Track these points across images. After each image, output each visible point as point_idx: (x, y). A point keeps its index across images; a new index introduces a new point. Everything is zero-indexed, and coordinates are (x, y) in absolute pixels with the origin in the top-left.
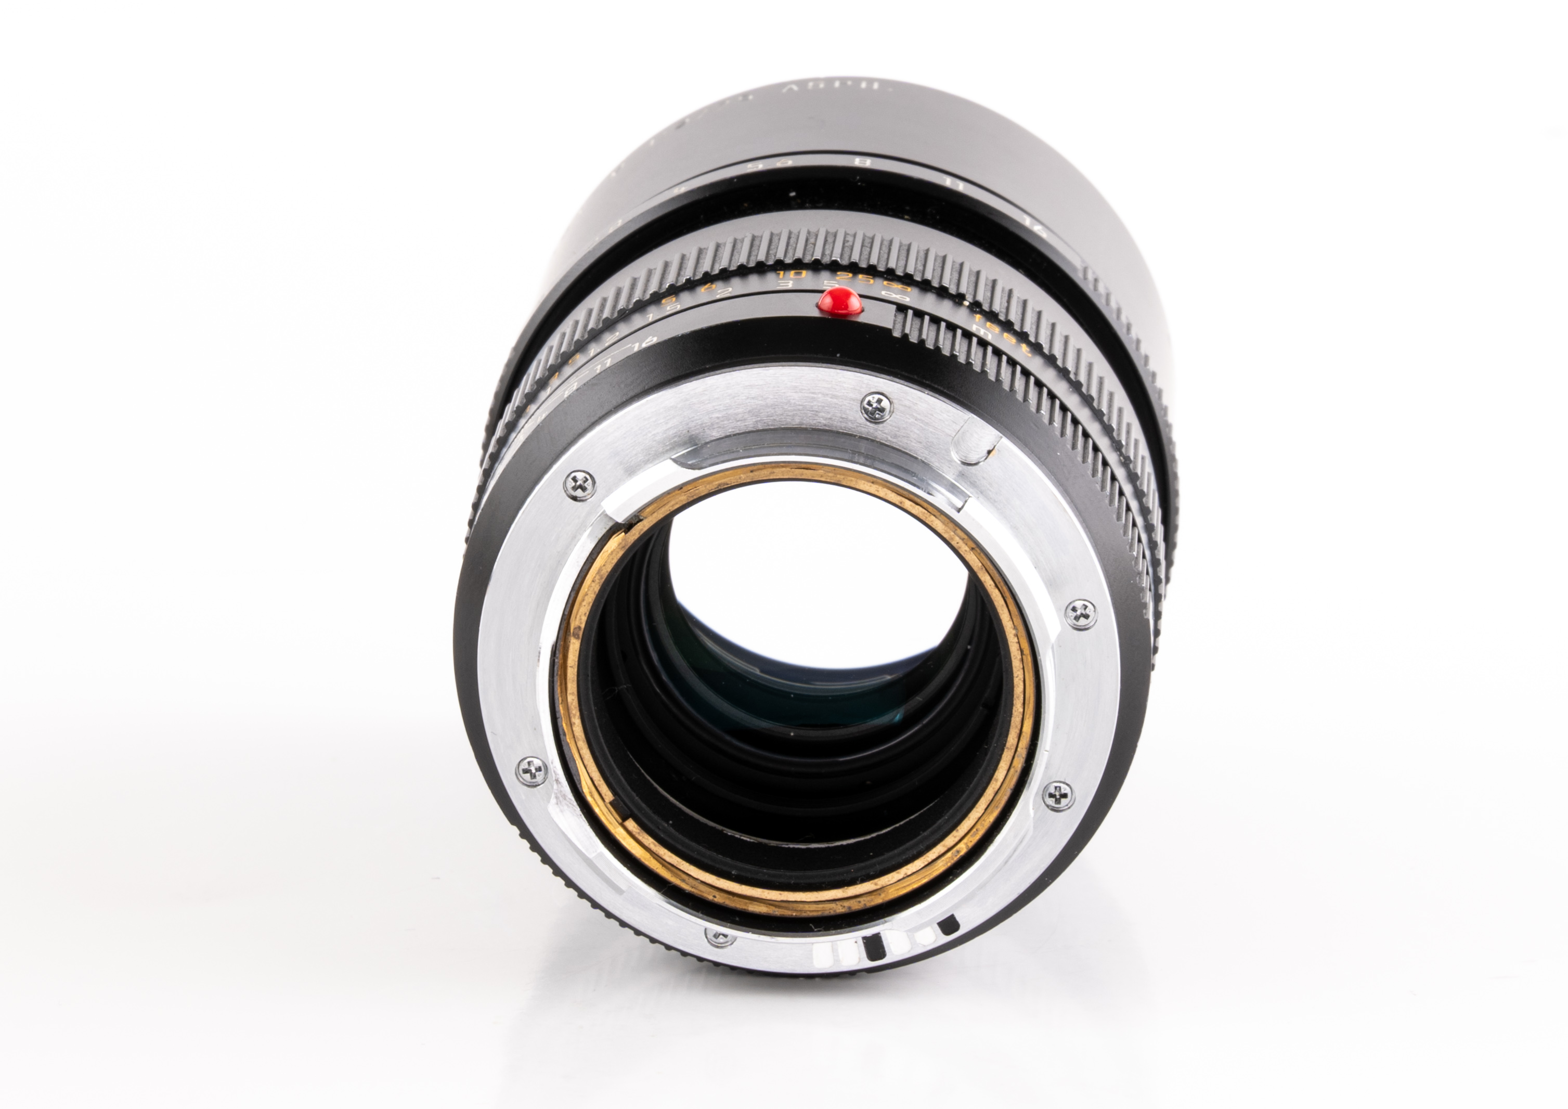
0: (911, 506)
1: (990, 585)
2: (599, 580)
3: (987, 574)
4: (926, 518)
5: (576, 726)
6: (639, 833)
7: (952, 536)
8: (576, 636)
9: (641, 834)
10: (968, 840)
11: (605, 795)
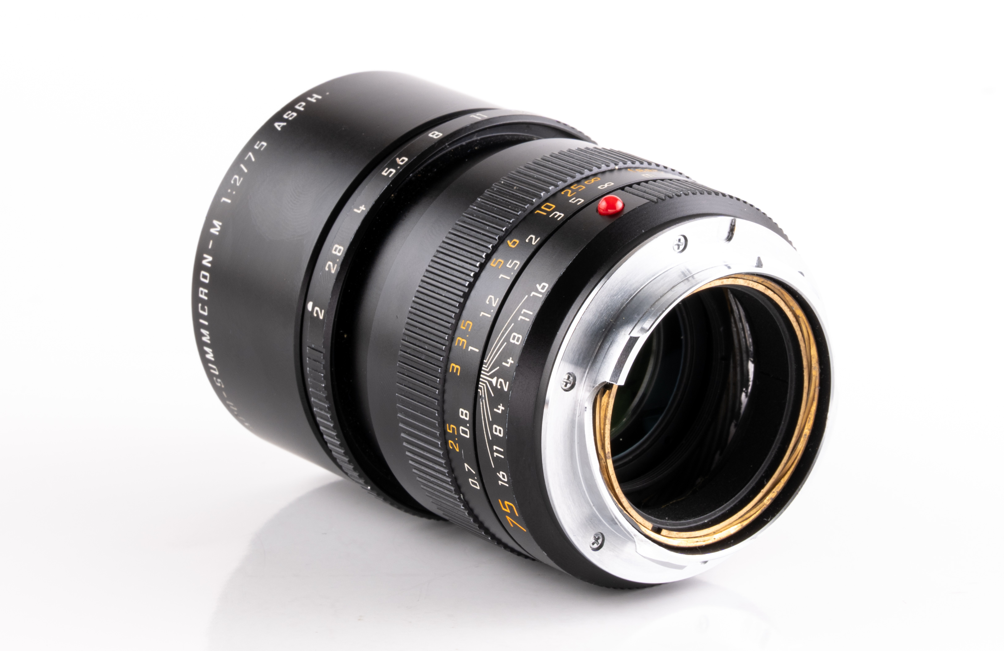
0: (727, 281)
1: (772, 294)
2: (608, 422)
3: (769, 290)
4: (735, 282)
5: (624, 502)
6: (669, 534)
7: (748, 283)
8: (609, 458)
9: (670, 533)
10: (807, 426)
11: (649, 526)
